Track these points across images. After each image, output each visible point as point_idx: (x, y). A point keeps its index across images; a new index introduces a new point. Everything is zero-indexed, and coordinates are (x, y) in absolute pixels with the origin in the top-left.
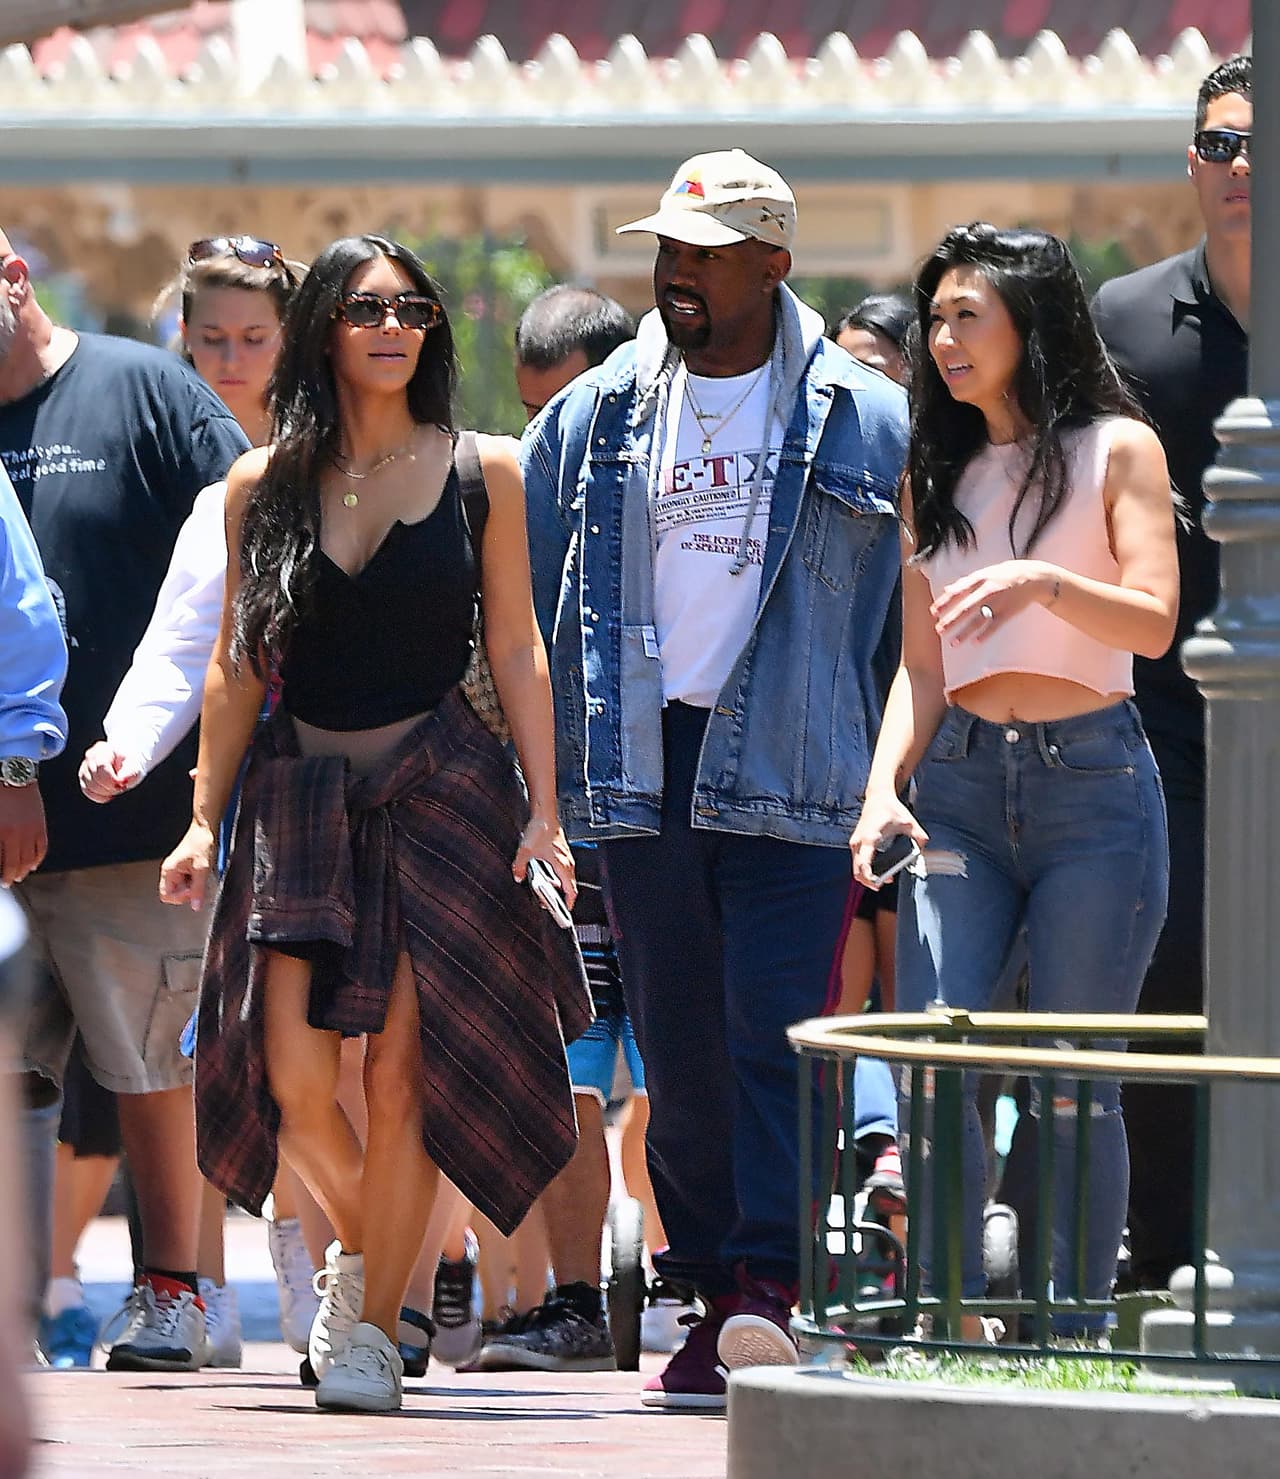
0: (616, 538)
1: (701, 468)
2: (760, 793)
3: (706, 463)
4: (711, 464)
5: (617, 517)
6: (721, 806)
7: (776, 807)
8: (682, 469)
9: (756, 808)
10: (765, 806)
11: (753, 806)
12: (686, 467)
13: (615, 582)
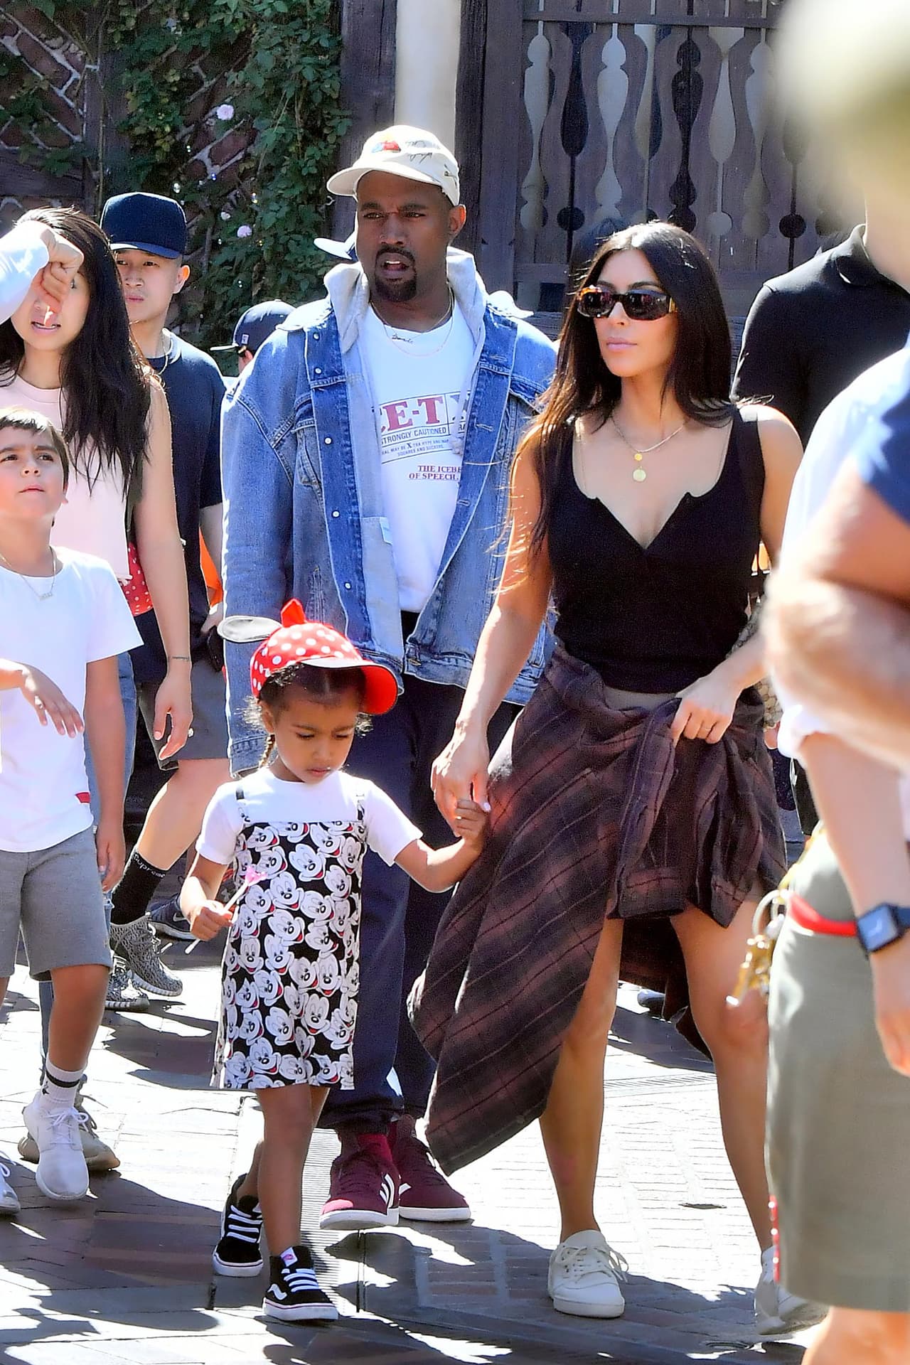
0: (346, 445)
1: (417, 408)
2: (453, 649)
3: (420, 402)
4: (424, 404)
5: (345, 428)
6: (423, 658)
7: (465, 661)
8: (402, 407)
9: (449, 662)
10: (456, 660)
11: (446, 659)
12: (405, 404)
13: (350, 482)
